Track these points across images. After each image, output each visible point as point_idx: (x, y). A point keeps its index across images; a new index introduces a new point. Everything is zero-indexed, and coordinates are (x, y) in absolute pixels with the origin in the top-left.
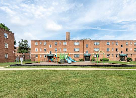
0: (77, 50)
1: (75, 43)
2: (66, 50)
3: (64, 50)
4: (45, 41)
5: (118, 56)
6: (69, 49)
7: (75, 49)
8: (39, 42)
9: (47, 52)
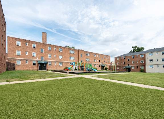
0: (72, 58)
1: (70, 51)
2: (61, 57)
3: (60, 57)
4: (34, 42)
5: (100, 66)
6: (65, 56)
7: (70, 58)
8: (24, 42)
9: (37, 58)
